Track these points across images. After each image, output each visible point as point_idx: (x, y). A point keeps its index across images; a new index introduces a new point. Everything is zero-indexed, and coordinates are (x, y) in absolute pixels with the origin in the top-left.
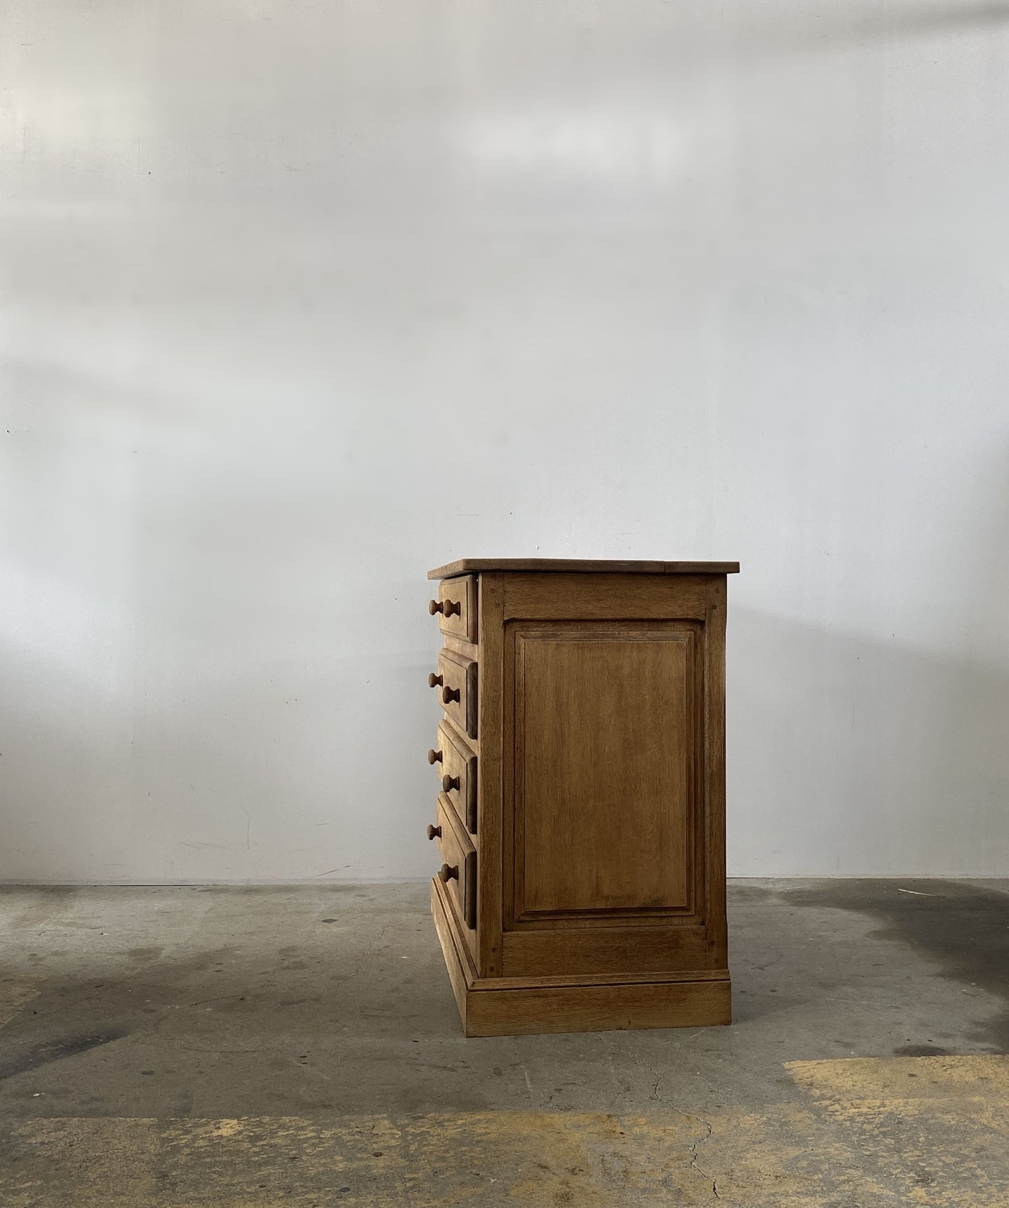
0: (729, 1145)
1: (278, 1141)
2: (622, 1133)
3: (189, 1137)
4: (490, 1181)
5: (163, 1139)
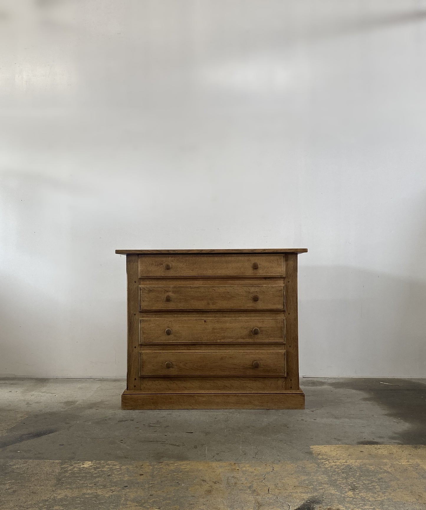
0: (279, 475)
1: (105, 469)
2: (238, 470)
3: (72, 467)
4: (182, 485)
5: (62, 468)
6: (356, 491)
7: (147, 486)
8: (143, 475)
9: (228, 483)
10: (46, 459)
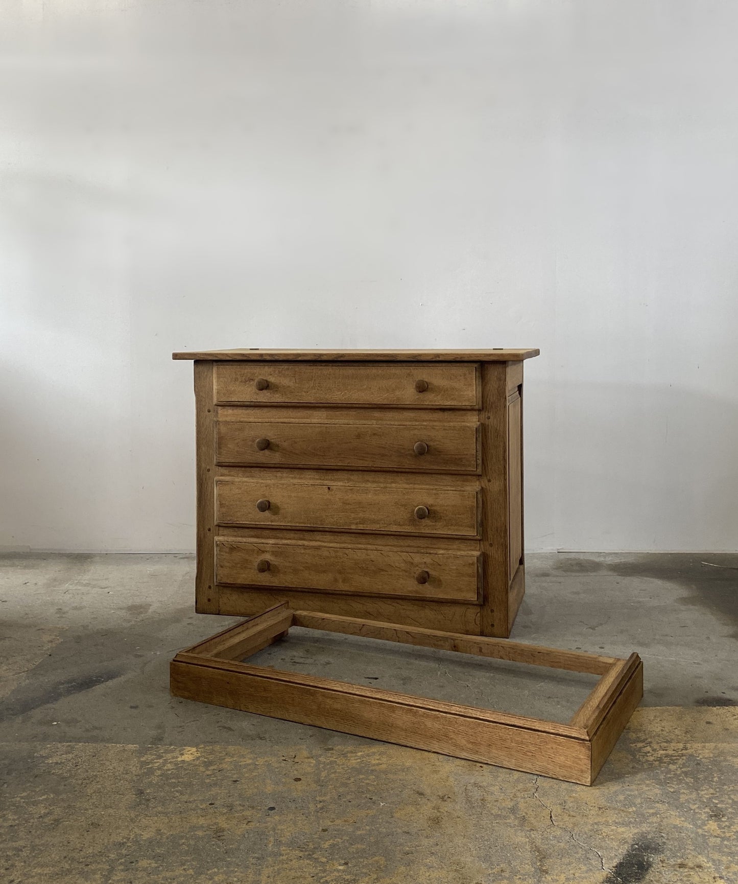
1: (225, 766)
2: (481, 767)
3: (161, 761)
4: (380, 804)
5: (142, 762)
6: (723, 819)
7: (312, 807)
8: (300, 779)
9: (468, 800)
10: (109, 740)
